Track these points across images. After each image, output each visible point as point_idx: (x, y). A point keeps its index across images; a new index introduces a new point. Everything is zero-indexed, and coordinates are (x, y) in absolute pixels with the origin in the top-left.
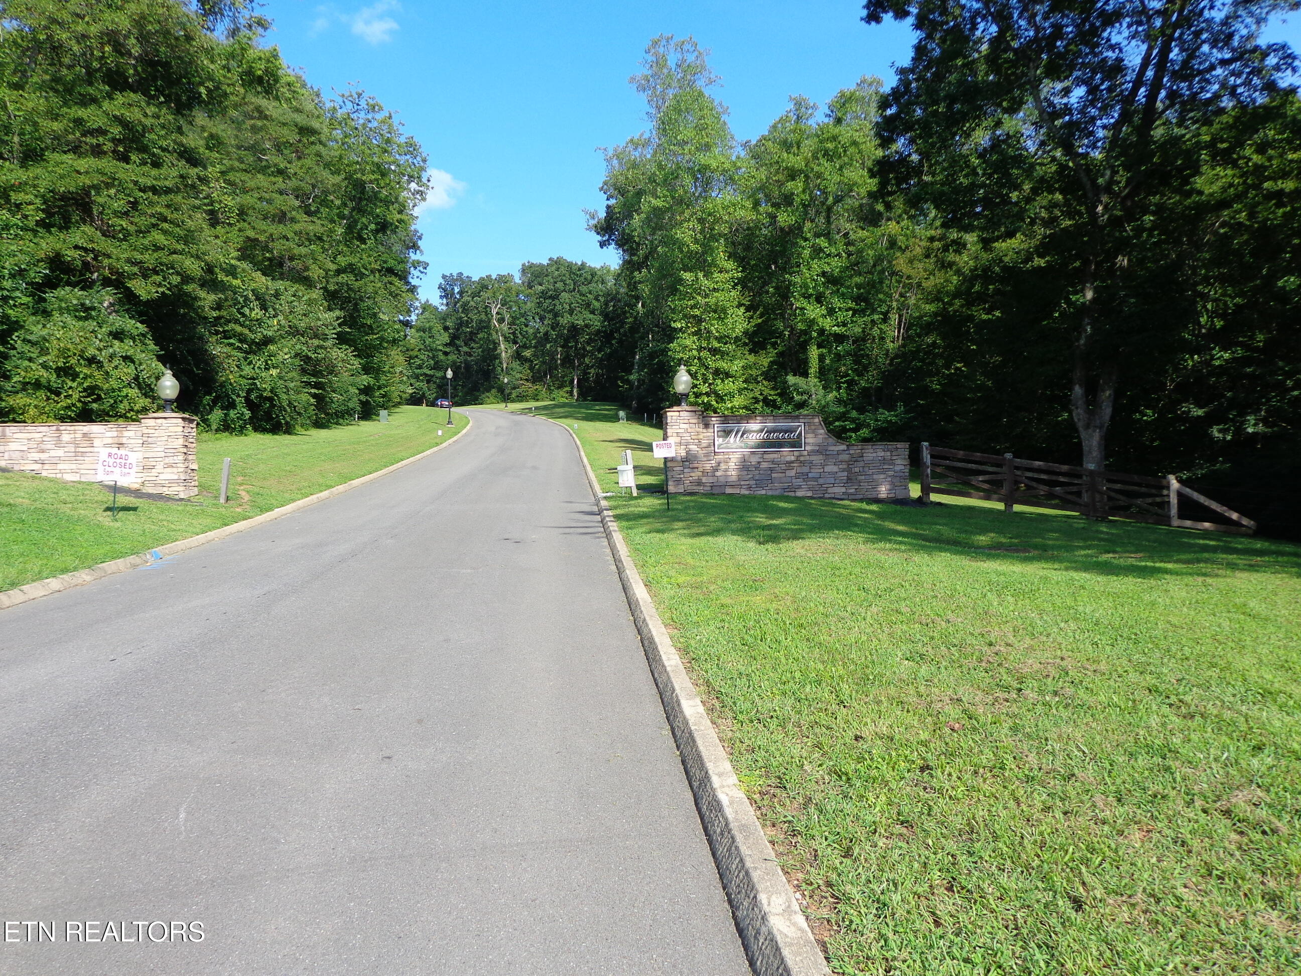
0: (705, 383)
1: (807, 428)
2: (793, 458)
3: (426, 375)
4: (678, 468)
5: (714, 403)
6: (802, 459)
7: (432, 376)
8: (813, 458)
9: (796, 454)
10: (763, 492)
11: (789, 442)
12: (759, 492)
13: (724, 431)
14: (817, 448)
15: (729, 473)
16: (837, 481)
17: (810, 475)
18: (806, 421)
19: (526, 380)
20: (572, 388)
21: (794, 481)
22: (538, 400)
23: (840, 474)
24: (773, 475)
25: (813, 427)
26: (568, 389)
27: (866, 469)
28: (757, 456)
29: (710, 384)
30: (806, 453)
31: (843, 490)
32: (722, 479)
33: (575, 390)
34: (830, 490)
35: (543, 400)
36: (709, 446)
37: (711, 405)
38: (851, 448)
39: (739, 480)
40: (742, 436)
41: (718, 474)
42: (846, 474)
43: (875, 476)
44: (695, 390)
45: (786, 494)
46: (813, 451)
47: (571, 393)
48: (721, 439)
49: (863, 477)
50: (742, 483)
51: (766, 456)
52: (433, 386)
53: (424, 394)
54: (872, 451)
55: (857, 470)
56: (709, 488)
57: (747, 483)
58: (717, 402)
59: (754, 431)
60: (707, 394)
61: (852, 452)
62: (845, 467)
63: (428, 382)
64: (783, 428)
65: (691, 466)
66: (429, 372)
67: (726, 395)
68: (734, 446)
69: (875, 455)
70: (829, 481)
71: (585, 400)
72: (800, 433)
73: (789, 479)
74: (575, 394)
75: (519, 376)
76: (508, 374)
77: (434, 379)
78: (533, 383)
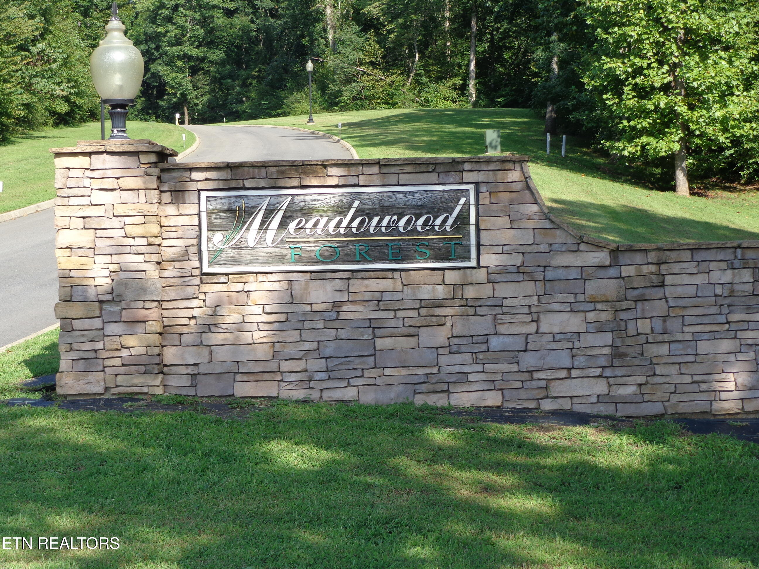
0: (661, 63)
1: (485, 198)
2: (441, 291)
3: (186, 57)
4: (87, 324)
5: (682, 109)
6: (470, 293)
7: (202, 60)
8: (502, 290)
9: (451, 277)
10: (350, 394)
11: (429, 244)
12: (337, 395)
13: (230, 211)
14: (518, 260)
15: (247, 337)
16: (580, 361)
17: (495, 343)
18: (481, 177)
19: (372, 64)
20: (466, 78)
21: (444, 360)
22: (394, 105)
23: (590, 340)
24: (380, 343)
25: (505, 197)
26: (457, 81)
27: (674, 324)
28: (329, 286)
29: (675, 66)
30: (481, 275)
31: (601, 387)
32: (221, 355)
33: (472, 83)
34: (557, 389)
35: (404, 105)
36: (185, 256)
37: (678, 115)
38: (624, 258)
39: (275, 357)
40: (283, 225)
41: (216, 338)
42: (608, 338)
43: (703, 347)
44: (638, 80)
45: (419, 400)
46: (502, 270)
47: (463, 89)
48: (218, 236)
49: (664, 349)
50: (286, 366)
51: (356, 285)
52: (203, 80)
53: (184, 95)
54: (691, 267)
55: (644, 326)
56: (185, 382)
57: (300, 365)
58: (691, 108)
59: (321, 211)
60: (666, 88)
61: (627, 271)
62: (605, 316)
63: (194, 71)
64: (411, 200)
65: (126, 315)
66: (194, 52)
67: (709, 89)
68: (260, 255)
69: (700, 279)
70: (551, 360)
71: (492, 103)
72: (463, 217)
73: (430, 356)
74: (472, 90)
75: (357, 55)
76: (335, 51)
77: (206, 66)
78: (386, 69)
